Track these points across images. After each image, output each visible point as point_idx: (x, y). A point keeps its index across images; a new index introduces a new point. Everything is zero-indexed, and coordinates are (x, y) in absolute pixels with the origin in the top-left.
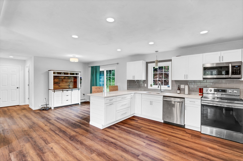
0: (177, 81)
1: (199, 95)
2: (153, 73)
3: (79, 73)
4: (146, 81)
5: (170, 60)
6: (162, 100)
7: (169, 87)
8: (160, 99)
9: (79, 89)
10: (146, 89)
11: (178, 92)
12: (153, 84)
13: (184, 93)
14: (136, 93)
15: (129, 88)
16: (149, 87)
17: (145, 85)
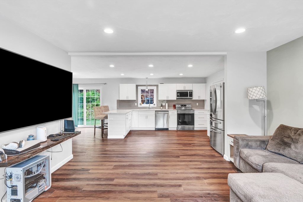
1: (174, 109)
4: (137, 101)
5: (157, 86)
7: (155, 105)
11: (161, 108)
13: (165, 109)
15: (119, 107)
16: (139, 106)
17: (136, 104)
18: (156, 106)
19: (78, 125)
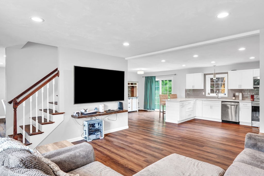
0: (232, 90)
1: (251, 100)
2: (210, 83)
3: (137, 83)
4: (204, 90)
5: (227, 73)
6: (221, 104)
7: (225, 94)
8: (220, 104)
9: (137, 98)
10: (205, 97)
11: (234, 98)
12: (210, 92)
13: (239, 99)
14: (198, 100)
15: (187, 96)
16: (207, 95)
17: (204, 93)
18: (227, 96)
19: (155, 109)
